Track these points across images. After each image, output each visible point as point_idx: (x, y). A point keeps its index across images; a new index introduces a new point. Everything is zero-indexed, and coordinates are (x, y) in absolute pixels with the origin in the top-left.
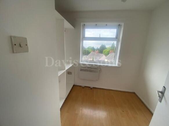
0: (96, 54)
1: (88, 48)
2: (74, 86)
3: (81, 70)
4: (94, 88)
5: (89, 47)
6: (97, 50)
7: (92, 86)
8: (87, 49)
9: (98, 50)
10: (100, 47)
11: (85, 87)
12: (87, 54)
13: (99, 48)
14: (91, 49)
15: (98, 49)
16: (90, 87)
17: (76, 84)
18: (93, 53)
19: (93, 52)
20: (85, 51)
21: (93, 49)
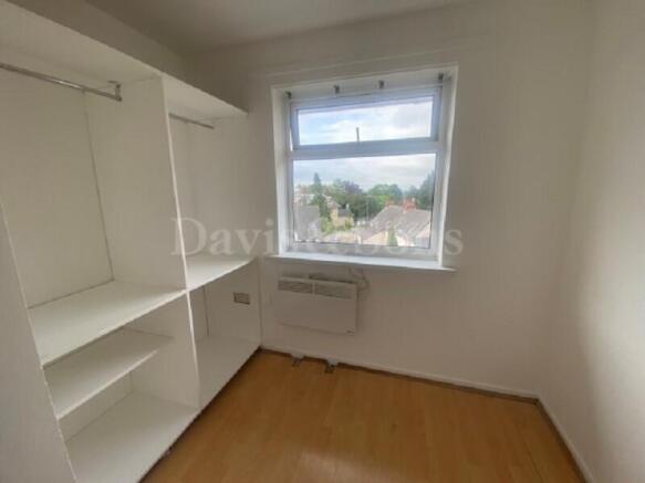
0: (405, 212)
1: (376, 191)
2: (259, 351)
3: (283, 286)
4: (342, 365)
5: (380, 186)
6: (409, 197)
7: (334, 357)
8: (369, 196)
9: (416, 197)
10: (422, 183)
11: (306, 359)
12: (370, 213)
13: (418, 187)
14: (386, 193)
15: (413, 194)
16: (324, 362)
17: (268, 346)
18: (396, 207)
19: (396, 204)
20: (363, 202)
21: (393, 191)
